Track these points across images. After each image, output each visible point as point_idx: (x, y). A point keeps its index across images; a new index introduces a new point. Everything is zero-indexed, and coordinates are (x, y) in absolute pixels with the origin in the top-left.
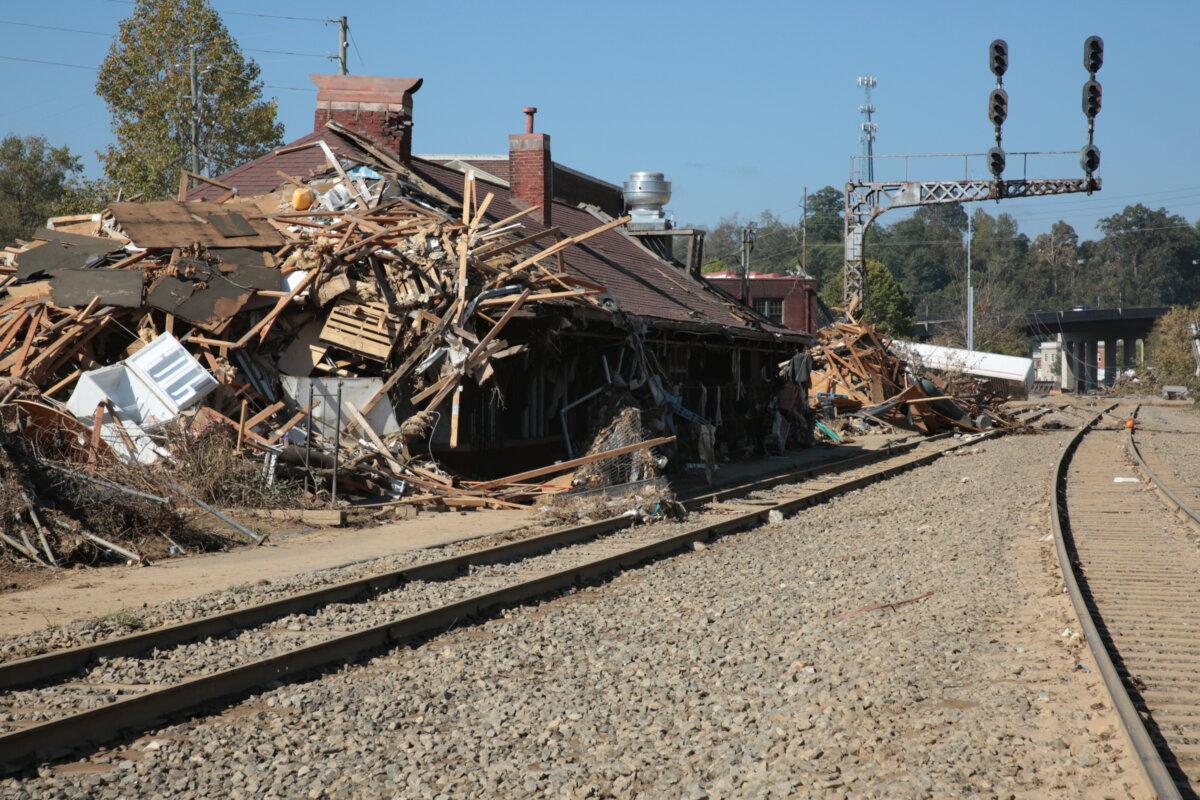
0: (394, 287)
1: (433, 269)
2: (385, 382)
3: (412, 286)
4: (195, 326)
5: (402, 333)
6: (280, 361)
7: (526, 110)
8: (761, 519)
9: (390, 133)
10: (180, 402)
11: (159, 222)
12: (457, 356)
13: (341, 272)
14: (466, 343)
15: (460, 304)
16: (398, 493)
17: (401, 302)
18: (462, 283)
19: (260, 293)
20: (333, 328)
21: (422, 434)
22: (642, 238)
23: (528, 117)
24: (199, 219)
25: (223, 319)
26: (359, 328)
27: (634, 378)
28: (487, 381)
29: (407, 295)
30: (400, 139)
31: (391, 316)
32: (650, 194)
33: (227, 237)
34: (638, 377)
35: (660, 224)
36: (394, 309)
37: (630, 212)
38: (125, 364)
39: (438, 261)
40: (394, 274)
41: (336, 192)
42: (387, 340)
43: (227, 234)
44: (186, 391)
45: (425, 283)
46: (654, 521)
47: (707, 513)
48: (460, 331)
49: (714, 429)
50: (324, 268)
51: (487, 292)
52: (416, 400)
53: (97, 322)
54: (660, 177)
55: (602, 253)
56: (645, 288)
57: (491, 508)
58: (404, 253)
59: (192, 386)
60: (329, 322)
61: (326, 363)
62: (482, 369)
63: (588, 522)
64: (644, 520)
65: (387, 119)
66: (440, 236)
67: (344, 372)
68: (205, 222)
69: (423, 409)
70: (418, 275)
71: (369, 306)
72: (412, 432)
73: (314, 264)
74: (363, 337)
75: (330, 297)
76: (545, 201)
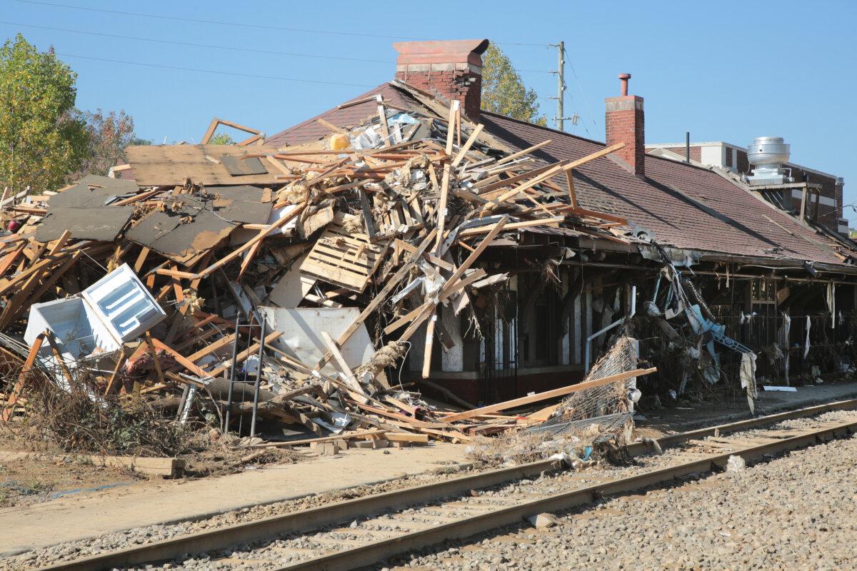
0: (379, 219)
1: (416, 200)
2: (361, 312)
3: (394, 217)
4: (169, 259)
5: (382, 264)
6: (272, 293)
7: (621, 76)
8: (717, 466)
9: (457, 90)
10: (126, 333)
11: (171, 163)
12: (432, 285)
13: (328, 205)
14: (443, 272)
15: (439, 233)
16: (339, 427)
17: (383, 232)
18: (443, 212)
19: (245, 226)
20: (315, 259)
21: (394, 365)
22: (762, 192)
23: (623, 83)
24: (213, 160)
25: (198, 251)
26: (339, 258)
27: (668, 308)
28: (463, 311)
29: (391, 226)
30: (465, 94)
31: (371, 247)
32: (769, 155)
33: (233, 175)
34: (674, 306)
35: (778, 180)
36: (375, 240)
37: (753, 171)
38: (82, 296)
39: (421, 192)
40: (380, 206)
41: (366, 136)
42: (364, 270)
43: (234, 173)
44: (134, 323)
45: (407, 214)
46: (585, 466)
47: (691, 450)
48: (438, 261)
49: (755, 357)
50: (310, 202)
51: (469, 221)
52: (389, 330)
53: (67, 256)
54: (780, 140)
55: (700, 201)
56: (733, 229)
57: (450, 441)
58: (391, 185)
59: (137, 317)
60: (312, 254)
61: (315, 294)
62: (458, 298)
63: (510, 465)
64: (574, 464)
65: (454, 77)
66: (426, 167)
67: (330, 303)
68: (217, 162)
69: (395, 339)
70: (401, 205)
71: (353, 238)
72: (383, 363)
73: (302, 197)
74: (342, 267)
75: (314, 229)
76: (636, 154)
